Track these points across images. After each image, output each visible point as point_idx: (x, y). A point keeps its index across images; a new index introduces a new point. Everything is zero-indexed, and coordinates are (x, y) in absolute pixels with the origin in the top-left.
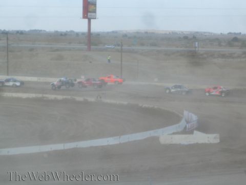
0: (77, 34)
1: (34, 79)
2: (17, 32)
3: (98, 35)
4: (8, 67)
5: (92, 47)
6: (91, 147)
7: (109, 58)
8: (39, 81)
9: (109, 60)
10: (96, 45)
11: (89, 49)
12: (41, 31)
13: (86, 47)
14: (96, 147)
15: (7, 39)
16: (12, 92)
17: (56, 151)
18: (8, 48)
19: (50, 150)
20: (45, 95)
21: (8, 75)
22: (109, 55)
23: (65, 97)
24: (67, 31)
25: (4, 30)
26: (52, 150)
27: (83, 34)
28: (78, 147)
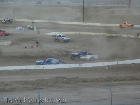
1: (99, 24)
5: (131, 6)
6: (133, 64)
8: (101, 25)
13: (128, 6)
14: (136, 64)
16: (86, 32)
17: (113, 65)
20: (105, 34)
21: (83, 22)
23: (116, 35)
28: (125, 63)
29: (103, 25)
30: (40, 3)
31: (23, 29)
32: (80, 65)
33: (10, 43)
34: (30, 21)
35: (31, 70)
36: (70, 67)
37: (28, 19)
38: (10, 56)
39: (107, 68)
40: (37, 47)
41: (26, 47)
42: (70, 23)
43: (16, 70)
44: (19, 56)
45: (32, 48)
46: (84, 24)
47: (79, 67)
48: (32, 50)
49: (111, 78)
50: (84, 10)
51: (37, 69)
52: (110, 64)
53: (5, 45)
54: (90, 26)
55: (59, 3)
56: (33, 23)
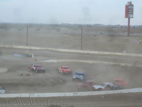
0: (122, 27)
1: (97, 52)
2: (87, 25)
3: (134, 27)
4: (82, 45)
6: (130, 93)
7: (140, 41)
8: (99, 53)
9: (140, 42)
10: (132, 33)
11: (129, 36)
12: (101, 25)
14: (132, 93)
15: (82, 29)
16: (84, 60)
17: (109, 95)
18: (82, 35)
19: (105, 94)
20: (103, 62)
21: (82, 50)
22: (140, 40)
23: (114, 63)
24: (116, 25)
25: (80, 24)
27: (125, 27)
28: (122, 92)
29: (101, 53)
30: (39, 30)
31: (21, 56)
32: (75, 94)
33: (6, 70)
34: (28, 47)
35: (25, 98)
36: (65, 96)
37: (26, 46)
38: (5, 83)
39: (103, 97)
40: (34, 74)
41: (22, 75)
42: (68, 51)
43: (10, 98)
44: (15, 83)
45: (28, 75)
46: (82, 52)
47: (75, 95)
48: (28, 77)
50: (83, 37)
51: (31, 98)
52: (106, 93)
53: (1, 72)
54: (88, 54)
55: (59, 30)
56: (31, 50)
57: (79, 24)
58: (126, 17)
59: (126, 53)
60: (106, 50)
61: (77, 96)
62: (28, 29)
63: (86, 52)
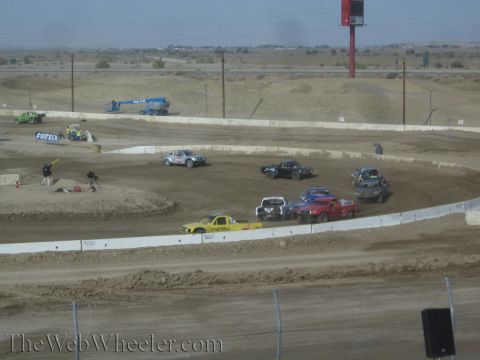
0: (334, 51)
1: (266, 123)
2: (239, 49)
3: (367, 51)
4: (224, 104)
5: (357, 71)
8: (272, 126)
10: (362, 68)
11: (352, 74)
12: (276, 46)
13: (348, 71)
15: (223, 61)
16: (231, 144)
18: (223, 75)
19: (289, 235)
20: (281, 149)
21: (224, 117)
23: (312, 151)
24: (317, 47)
25: (219, 47)
26: (294, 234)
27: (343, 50)
28: (334, 230)
29: (278, 124)
30: (107, 67)
31: (56, 138)
32: (207, 238)
33: (17, 177)
34: (74, 115)
35: (70, 253)
36: (178, 243)
37: (69, 111)
38: (14, 214)
39: (282, 244)
41: (60, 190)
42: (185, 120)
43: (28, 254)
44: (41, 213)
45: (78, 190)
46: (225, 122)
47: (206, 241)
48: (77, 196)
49: (291, 272)
50: (226, 83)
51: (86, 251)
52: (291, 232)
53: (3, 184)
54: (241, 128)
55: (160, 65)
56: (84, 121)
57: (216, 46)
58: (344, 24)
59: (347, 121)
60: (291, 117)
61: (212, 243)
62: (75, 64)
63: (236, 122)
